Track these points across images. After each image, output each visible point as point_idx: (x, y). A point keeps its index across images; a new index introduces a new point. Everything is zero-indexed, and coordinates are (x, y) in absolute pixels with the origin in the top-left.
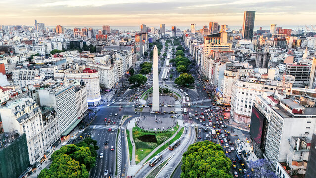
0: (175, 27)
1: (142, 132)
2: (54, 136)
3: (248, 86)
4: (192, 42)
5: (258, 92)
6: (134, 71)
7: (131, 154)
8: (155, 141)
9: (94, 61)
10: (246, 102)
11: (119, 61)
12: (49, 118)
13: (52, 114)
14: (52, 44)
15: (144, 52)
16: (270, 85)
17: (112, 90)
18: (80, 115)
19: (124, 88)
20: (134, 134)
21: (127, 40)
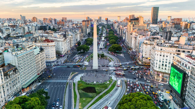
0: (107, 18)
1: (85, 85)
2: (15, 88)
3: (165, 50)
4: (119, 26)
5: (172, 54)
6: (81, 44)
7: (75, 102)
8: (95, 92)
9: (53, 35)
10: (163, 62)
11: (70, 36)
12: (10, 74)
13: (14, 71)
14: (28, 28)
15: (88, 33)
16: (182, 48)
17: (65, 55)
18: (40, 72)
19: (74, 54)
20: (79, 86)
21: (77, 25)
